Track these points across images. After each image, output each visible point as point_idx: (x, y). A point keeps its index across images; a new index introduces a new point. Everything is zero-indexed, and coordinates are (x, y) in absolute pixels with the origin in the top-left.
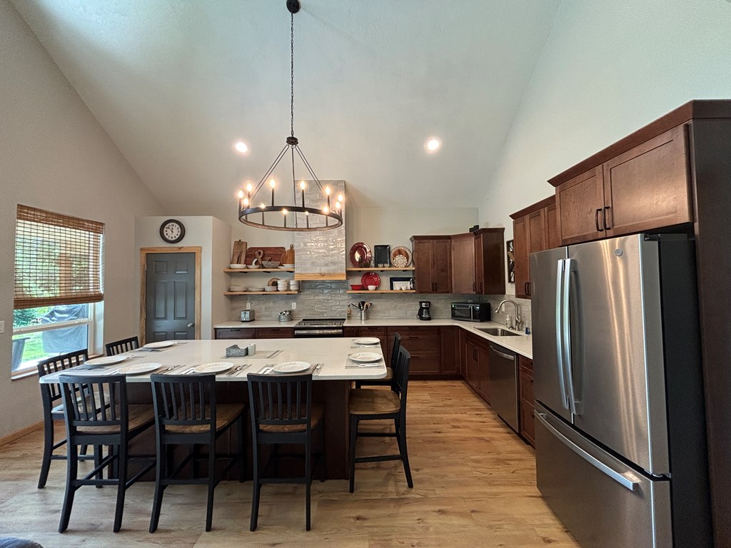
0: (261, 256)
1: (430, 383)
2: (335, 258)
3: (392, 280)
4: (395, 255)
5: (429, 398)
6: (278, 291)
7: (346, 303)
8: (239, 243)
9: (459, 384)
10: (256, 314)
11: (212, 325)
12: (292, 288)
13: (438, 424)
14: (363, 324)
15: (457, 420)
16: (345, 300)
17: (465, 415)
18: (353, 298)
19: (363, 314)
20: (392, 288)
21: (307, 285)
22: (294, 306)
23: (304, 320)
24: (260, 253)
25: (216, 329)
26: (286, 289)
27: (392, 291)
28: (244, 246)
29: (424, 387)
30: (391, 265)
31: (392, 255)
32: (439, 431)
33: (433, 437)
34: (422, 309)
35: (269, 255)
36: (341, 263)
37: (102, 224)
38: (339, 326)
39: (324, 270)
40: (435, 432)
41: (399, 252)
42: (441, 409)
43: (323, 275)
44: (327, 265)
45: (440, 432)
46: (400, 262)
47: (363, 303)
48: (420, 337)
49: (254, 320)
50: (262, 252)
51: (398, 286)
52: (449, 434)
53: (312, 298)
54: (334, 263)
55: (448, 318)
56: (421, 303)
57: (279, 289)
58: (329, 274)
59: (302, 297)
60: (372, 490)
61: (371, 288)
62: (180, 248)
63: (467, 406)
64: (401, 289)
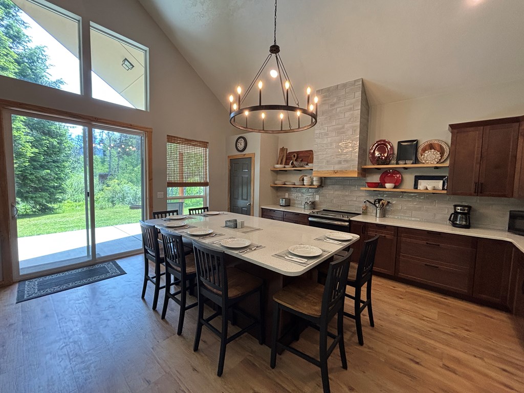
0: (295, 158)
1: (451, 301)
2: (348, 157)
3: (417, 178)
4: (424, 150)
5: (436, 316)
6: (304, 185)
7: (363, 200)
8: (283, 149)
9: (500, 318)
10: (291, 201)
11: (260, 206)
12: (315, 183)
13: (424, 352)
14: (378, 221)
15: (458, 361)
16: (362, 196)
17: (479, 361)
18: (371, 195)
19: (378, 211)
20: (416, 186)
21: (328, 181)
22: (317, 198)
23: (324, 210)
24: (294, 156)
25: (262, 209)
26: (310, 184)
27: (416, 191)
28: (285, 151)
29: (440, 303)
30: (417, 161)
31: (420, 150)
32: (418, 361)
33: (402, 364)
34: (456, 213)
35: (301, 157)
36: (353, 160)
37: (208, 143)
38: (346, 219)
39: (337, 167)
40: (412, 360)
41: (431, 147)
42: (444, 337)
43: (335, 172)
44: (340, 163)
45: (417, 363)
46: (430, 159)
47: (380, 200)
48: (442, 245)
49: (289, 206)
50: (296, 155)
51: (423, 185)
52: (429, 373)
53: (332, 192)
54: (346, 161)
55: (503, 230)
56: (455, 206)
57: (305, 184)
58: (342, 172)
59: (324, 191)
60: (289, 378)
61: (389, 186)
62: (244, 155)
63: (492, 350)
64: (427, 189)
